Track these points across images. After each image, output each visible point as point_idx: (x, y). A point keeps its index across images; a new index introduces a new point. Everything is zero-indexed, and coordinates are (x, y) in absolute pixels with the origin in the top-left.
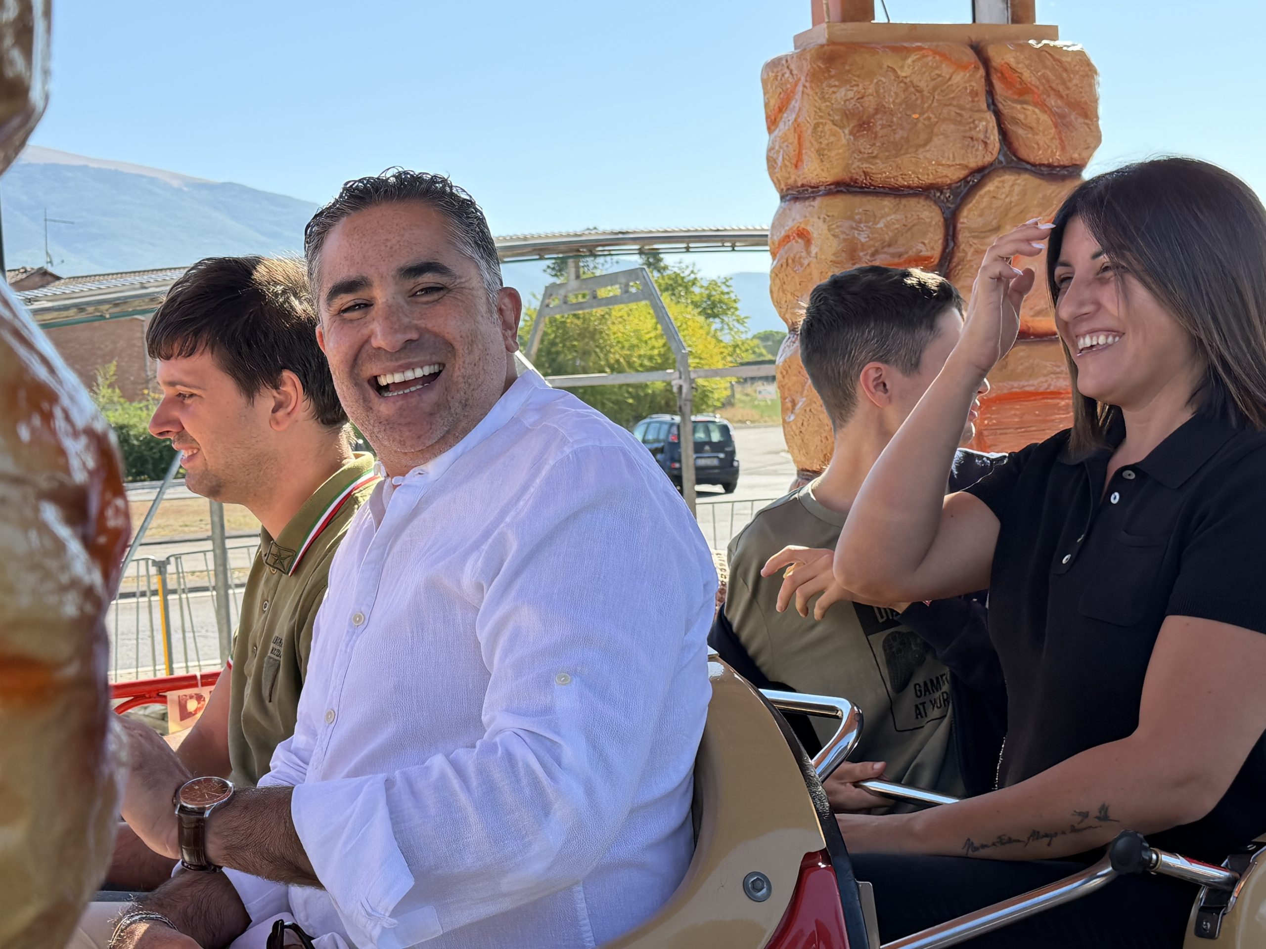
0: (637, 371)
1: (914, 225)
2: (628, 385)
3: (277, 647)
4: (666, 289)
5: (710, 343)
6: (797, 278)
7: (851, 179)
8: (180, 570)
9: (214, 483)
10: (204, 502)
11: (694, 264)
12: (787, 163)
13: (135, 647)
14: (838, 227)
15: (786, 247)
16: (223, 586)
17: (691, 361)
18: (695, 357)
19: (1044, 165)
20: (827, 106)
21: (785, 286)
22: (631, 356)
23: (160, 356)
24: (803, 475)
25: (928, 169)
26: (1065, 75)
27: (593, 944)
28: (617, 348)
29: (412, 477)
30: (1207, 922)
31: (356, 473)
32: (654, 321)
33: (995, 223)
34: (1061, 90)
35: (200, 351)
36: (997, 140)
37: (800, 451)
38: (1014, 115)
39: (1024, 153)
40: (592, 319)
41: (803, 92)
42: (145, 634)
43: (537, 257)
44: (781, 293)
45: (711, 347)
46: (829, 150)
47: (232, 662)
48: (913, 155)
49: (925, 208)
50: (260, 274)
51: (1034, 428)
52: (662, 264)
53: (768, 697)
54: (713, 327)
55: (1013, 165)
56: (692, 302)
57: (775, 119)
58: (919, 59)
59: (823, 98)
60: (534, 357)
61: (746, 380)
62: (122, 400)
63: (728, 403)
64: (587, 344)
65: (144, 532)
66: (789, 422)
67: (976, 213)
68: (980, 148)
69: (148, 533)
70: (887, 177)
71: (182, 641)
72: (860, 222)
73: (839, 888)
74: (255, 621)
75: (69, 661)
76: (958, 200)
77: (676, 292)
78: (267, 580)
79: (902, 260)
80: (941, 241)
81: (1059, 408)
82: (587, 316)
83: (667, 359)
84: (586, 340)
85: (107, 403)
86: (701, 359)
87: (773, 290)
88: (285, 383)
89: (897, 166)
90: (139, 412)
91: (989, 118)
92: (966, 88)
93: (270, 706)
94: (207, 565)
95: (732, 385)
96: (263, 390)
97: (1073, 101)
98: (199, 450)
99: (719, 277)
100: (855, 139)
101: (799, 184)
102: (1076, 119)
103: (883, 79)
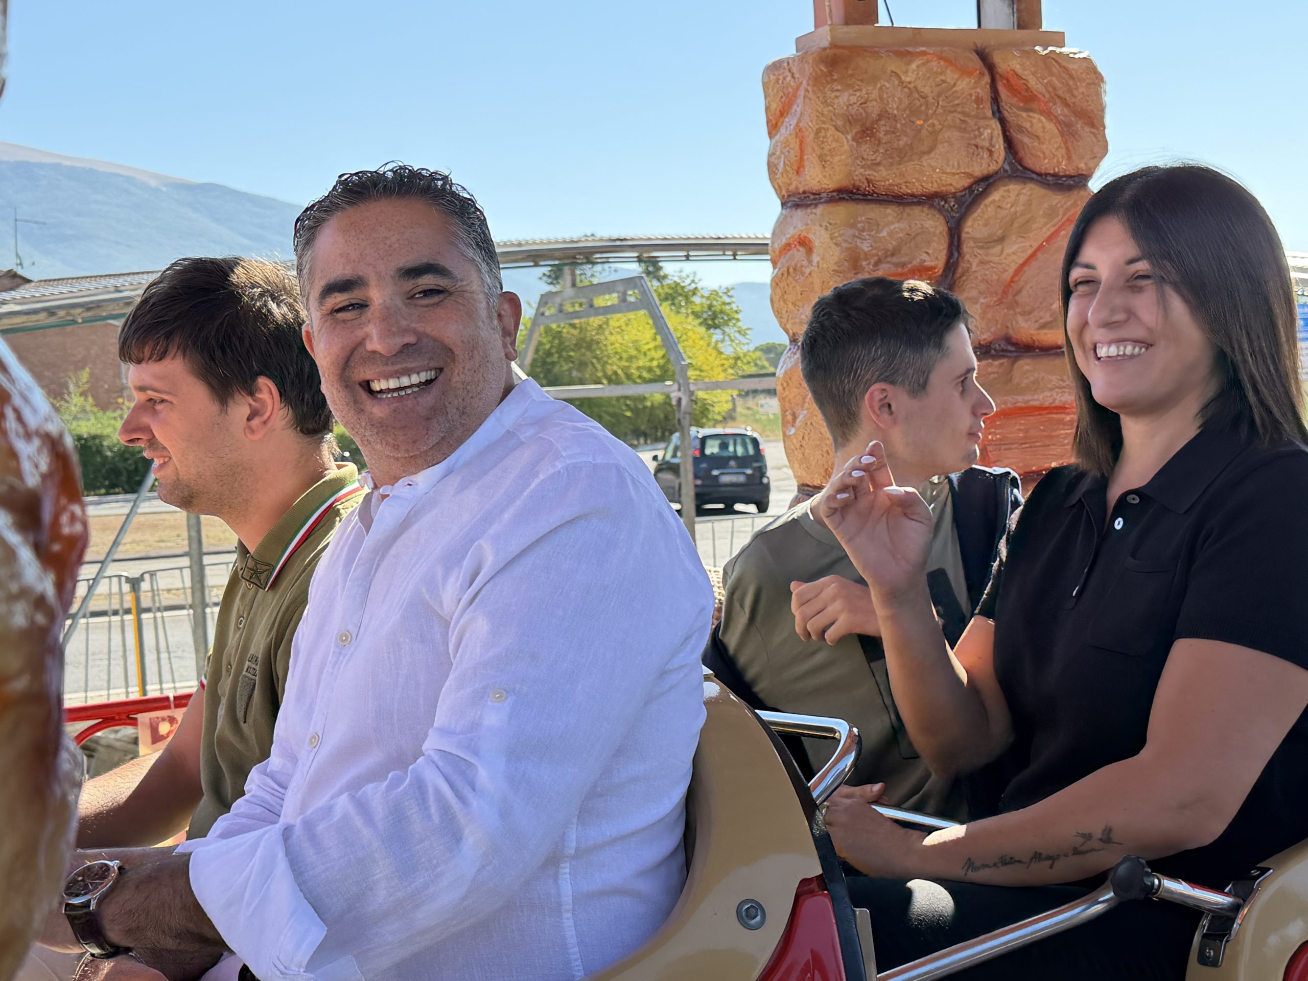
0: (635, 383)
1: (918, 234)
2: (627, 398)
3: (253, 666)
4: (666, 299)
5: (710, 355)
6: (798, 288)
7: (854, 186)
8: (155, 588)
9: (186, 493)
10: (180, 515)
11: (695, 273)
12: (789, 169)
13: (106, 667)
14: (840, 235)
15: (787, 256)
16: (199, 604)
17: (691, 373)
18: (696, 369)
19: (1049, 174)
20: (829, 110)
21: (786, 296)
22: (628, 367)
23: (131, 360)
24: (804, 490)
25: (932, 178)
26: (1071, 83)
27: (581, 973)
28: (614, 359)
29: (400, 488)
30: (1210, 949)
31: (338, 484)
32: (654, 331)
33: (1000, 233)
34: (1068, 99)
35: (172, 355)
36: (1002, 147)
37: (800, 465)
38: (1020, 123)
39: (1029, 162)
40: (589, 328)
41: (805, 97)
42: (117, 654)
43: (532, 264)
44: (782, 303)
45: (711, 359)
46: (832, 156)
47: (205, 682)
48: (916, 162)
49: (930, 216)
50: (238, 276)
51: (1038, 444)
52: (662, 273)
53: (763, 718)
54: (715, 338)
55: (1018, 174)
56: (693, 313)
57: (776, 124)
58: (924, 64)
59: (825, 103)
60: (528, 368)
61: (747, 393)
62: (95, 409)
63: (729, 417)
64: (584, 355)
65: (117, 547)
66: (790, 436)
67: (980, 223)
68: (985, 156)
69: (121, 548)
70: (890, 185)
71: (156, 662)
72: (863, 230)
73: (835, 916)
74: (230, 640)
75: (20, 673)
76: (963, 210)
77: (676, 301)
78: (243, 596)
79: (906, 270)
80: (945, 252)
81: (1065, 424)
82: (584, 326)
83: (666, 371)
84: (583, 350)
85: (78, 412)
86: (701, 371)
87: (774, 299)
88: (261, 390)
89: (901, 174)
90: (113, 422)
91: (994, 125)
92: (971, 95)
93: (245, 727)
94: (183, 582)
95: (733, 399)
96: (238, 397)
97: (1079, 110)
98: (170, 458)
99: (720, 287)
100: (857, 146)
101: (801, 191)
102: (1082, 127)
103: (888, 85)
